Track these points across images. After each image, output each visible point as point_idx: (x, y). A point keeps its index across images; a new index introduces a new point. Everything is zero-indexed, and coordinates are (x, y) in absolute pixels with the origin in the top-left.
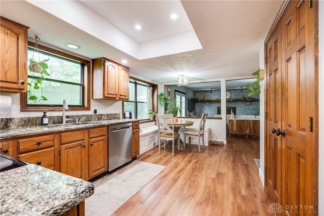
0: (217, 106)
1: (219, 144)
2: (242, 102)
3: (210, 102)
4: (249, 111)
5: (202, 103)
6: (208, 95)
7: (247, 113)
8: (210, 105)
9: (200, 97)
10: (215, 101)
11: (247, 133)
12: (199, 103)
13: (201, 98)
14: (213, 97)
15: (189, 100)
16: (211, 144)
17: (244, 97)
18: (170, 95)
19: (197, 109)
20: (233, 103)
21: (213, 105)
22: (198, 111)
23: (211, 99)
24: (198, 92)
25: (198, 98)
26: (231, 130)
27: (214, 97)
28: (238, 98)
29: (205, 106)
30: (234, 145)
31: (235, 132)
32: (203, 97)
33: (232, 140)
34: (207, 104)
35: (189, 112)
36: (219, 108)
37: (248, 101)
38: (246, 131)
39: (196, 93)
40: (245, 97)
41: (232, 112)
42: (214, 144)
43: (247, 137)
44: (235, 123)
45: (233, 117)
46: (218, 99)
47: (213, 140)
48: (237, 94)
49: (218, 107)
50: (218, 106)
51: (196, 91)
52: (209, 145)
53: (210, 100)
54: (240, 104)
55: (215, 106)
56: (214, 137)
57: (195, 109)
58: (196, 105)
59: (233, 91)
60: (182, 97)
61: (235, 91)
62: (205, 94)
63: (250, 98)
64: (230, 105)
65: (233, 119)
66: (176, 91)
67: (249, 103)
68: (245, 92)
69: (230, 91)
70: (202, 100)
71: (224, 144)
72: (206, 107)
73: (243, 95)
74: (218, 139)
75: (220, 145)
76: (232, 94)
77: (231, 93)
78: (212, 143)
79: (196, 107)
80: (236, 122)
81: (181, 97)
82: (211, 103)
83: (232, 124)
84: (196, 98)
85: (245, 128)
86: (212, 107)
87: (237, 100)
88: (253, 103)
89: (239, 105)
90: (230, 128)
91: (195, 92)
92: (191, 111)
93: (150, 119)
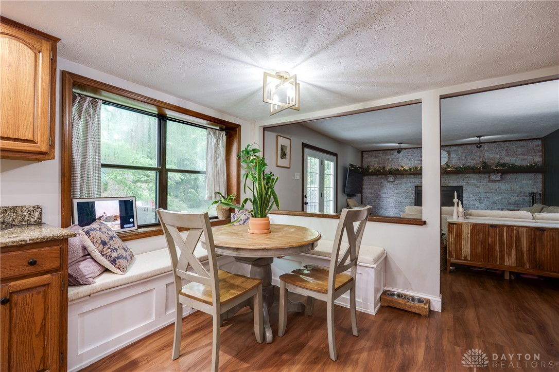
0: (413, 185)
1: (413, 310)
2: (480, 175)
3: (398, 174)
4: (499, 197)
5: (379, 176)
6: (392, 159)
7: (491, 200)
8: (397, 182)
9: (373, 163)
10: (408, 173)
11: (509, 266)
12: (370, 177)
13: (377, 167)
14: (405, 162)
15: (345, 170)
16: (386, 305)
17: (484, 162)
18: (288, 156)
19: (367, 191)
20: (454, 177)
21: (404, 180)
22: (369, 195)
23: (400, 168)
24: (370, 153)
25: (368, 166)
26: (454, 254)
27: (408, 162)
28: (469, 164)
29: (385, 183)
30: (470, 315)
31: (466, 259)
32: (380, 164)
33: (460, 286)
34: (391, 178)
35: (346, 197)
36: (419, 188)
37: (495, 172)
38: (506, 259)
39: (365, 155)
40: (486, 161)
41: (456, 200)
42: (398, 306)
43: (507, 277)
44: (466, 232)
45: (461, 214)
46: (416, 168)
47: (397, 290)
48: (464, 155)
49: (415, 186)
50: (416, 184)
51: (364, 150)
52: (380, 311)
53: (398, 170)
54: (474, 179)
55: (408, 184)
56: (400, 280)
57: (363, 190)
58: (365, 182)
59: (455, 148)
60: (326, 162)
61: (461, 148)
62: (386, 157)
63: (501, 165)
64: (447, 182)
65: (461, 220)
66: (305, 146)
67: (498, 177)
68: (486, 151)
69: (447, 149)
70: (378, 170)
71: (432, 309)
72: (389, 186)
73: (480, 157)
74: (413, 290)
75: (419, 315)
76: (453, 155)
77: (449, 153)
78: (392, 305)
79: (364, 187)
80: (472, 230)
81: (322, 163)
82: (398, 177)
83: (457, 235)
84: (365, 166)
85: (502, 251)
86: (403, 186)
87: (465, 168)
88: (510, 176)
89: (472, 181)
90: (451, 247)
91: (362, 152)
92: (350, 195)
93: (217, 217)
